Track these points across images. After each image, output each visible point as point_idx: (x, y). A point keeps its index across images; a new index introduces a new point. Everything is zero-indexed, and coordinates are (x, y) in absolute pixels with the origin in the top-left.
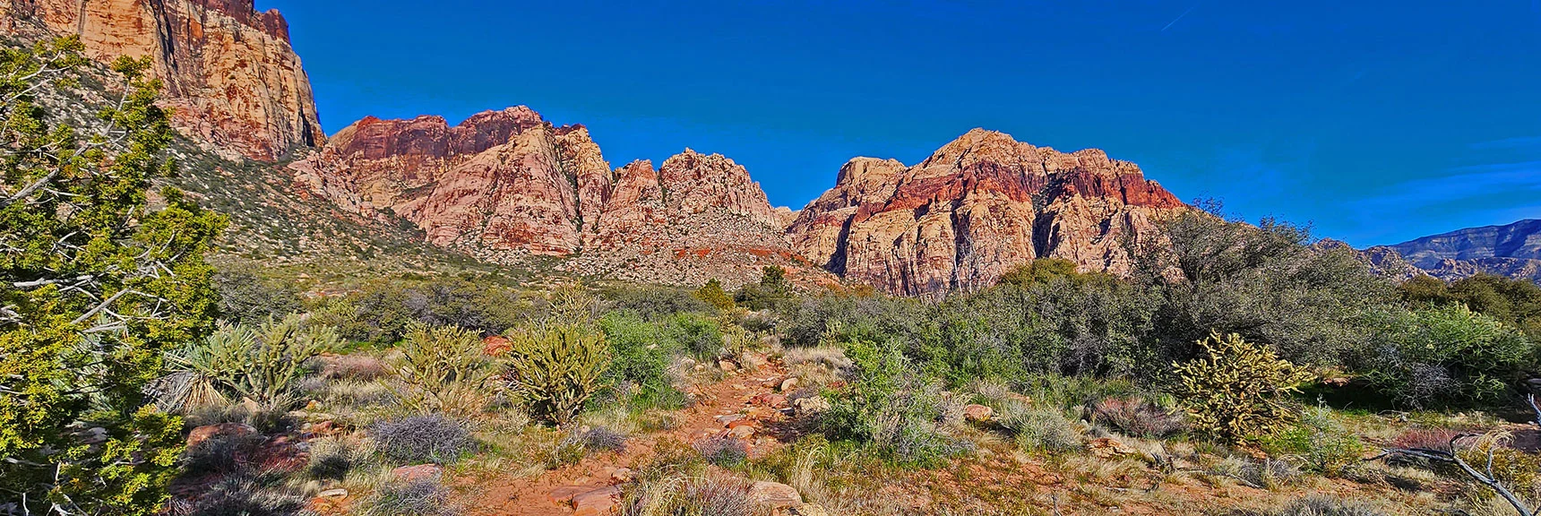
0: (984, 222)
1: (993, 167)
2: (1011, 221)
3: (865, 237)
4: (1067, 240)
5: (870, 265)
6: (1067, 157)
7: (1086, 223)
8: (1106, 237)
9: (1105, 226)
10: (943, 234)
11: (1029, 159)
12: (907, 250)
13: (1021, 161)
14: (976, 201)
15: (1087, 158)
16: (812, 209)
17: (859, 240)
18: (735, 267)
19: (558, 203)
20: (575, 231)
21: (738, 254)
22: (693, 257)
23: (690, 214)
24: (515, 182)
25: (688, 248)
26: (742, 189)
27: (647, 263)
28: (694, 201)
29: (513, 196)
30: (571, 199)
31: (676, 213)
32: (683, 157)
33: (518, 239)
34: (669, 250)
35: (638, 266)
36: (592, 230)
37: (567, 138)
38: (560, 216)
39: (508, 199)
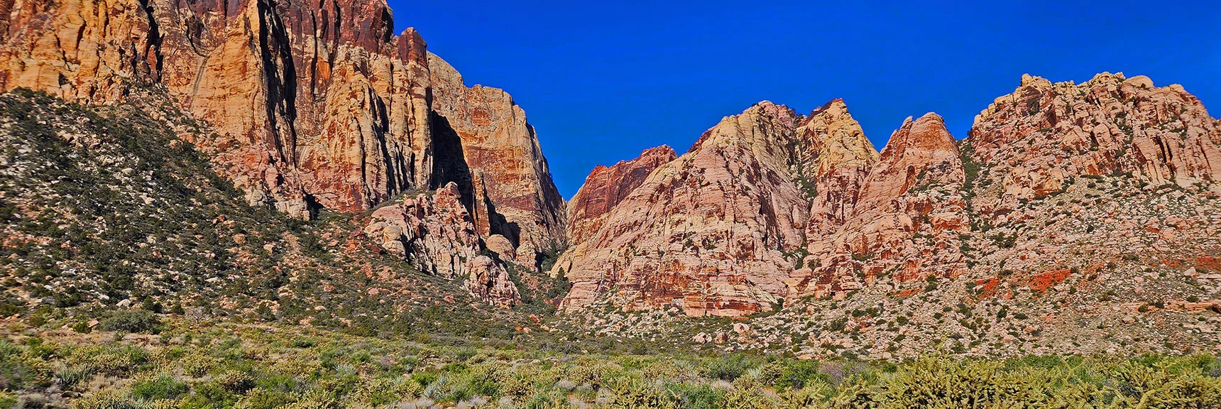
18: (1141, 310)
19: (751, 223)
20: (790, 271)
21: (1155, 276)
22: (1017, 294)
23: (1024, 201)
24: (674, 195)
25: (1008, 273)
26: (1176, 130)
27: (894, 317)
28: (1035, 171)
29: (668, 220)
30: (796, 217)
31: (991, 205)
32: (1017, 95)
33: (665, 292)
34: (961, 282)
35: (869, 325)
36: (811, 264)
37: (811, 125)
38: (751, 242)
39: (661, 225)
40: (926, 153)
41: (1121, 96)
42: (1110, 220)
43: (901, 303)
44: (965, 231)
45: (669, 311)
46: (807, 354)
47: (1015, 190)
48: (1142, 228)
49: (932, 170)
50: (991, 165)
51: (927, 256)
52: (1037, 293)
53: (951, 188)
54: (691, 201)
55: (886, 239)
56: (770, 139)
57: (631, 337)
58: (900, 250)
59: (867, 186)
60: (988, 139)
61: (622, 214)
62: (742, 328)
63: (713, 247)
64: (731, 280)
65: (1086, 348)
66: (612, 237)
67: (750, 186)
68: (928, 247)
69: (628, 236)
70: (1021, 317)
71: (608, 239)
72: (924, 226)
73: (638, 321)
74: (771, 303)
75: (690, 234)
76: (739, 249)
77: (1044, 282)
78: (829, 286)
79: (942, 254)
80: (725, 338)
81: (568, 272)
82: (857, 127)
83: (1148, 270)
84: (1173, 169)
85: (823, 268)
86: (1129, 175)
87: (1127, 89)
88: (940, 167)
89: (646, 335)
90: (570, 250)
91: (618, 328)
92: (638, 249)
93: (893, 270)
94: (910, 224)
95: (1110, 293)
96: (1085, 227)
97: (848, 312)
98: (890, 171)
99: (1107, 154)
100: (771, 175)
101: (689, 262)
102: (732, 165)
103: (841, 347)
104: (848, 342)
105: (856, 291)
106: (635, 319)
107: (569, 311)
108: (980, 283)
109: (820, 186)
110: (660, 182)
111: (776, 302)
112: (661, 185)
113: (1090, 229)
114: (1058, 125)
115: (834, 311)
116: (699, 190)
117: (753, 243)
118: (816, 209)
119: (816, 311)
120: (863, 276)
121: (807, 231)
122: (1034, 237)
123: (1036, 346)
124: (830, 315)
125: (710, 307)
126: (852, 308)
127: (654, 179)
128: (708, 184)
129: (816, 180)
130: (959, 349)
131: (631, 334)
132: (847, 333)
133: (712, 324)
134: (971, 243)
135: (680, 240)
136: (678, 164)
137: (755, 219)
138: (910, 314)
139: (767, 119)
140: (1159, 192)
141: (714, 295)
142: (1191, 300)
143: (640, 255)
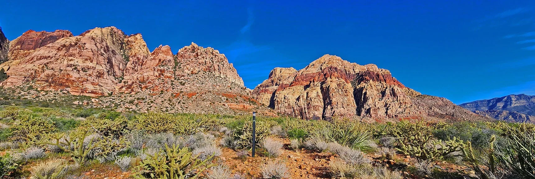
0: (336, 90)
1: (335, 69)
2: (346, 90)
3: (283, 97)
4: (371, 99)
5: (286, 109)
6: (362, 67)
7: (376, 92)
8: (384, 98)
9: (383, 93)
10: (318, 96)
11: (348, 67)
12: (302, 102)
13: (345, 67)
14: (331, 81)
15: (370, 67)
16: (259, 88)
17: (280, 98)
18: (210, 104)
19: (104, 66)
20: (117, 83)
21: (214, 96)
22: (184, 97)
23: (188, 74)
24: (70, 50)
25: (182, 92)
26: (222, 64)
27: (150, 101)
28: (192, 67)
29: (66, 58)
30: (121, 67)
31: (180, 74)
32: (190, 47)
33: (61, 85)
34: (170, 93)
35: (142, 102)
36: (125, 82)
37: (130, 39)
38: (103, 72)
39: (63, 59)
40: (165, 56)
41: (213, 54)
42: (206, 82)
43: (152, 97)
44: (173, 79)
45: (62, 92)
46: (119, 110)
47: (186, 71)
48: (213, 85)
49: (166, 61)
50: (182, 63)
51: (162, 85)
52: (188, 98)
53: (170, 67)
54: (78, 53)
55: (150, 78)
56: (114, 39)
57: (41, 100)
58: (154, 82)
59: (146, 62)
60: (182, 56)
61: (42, 51)
62: (95, 100)
63: (86, 71)
64: (93, 84)
65: (198, 112)
66: (35, 60)
67: (104, 53)
68: (162, 82)
69: (45, 61)
70: (184, 103)
71: (33, 60)
72: (162, 76)
73: (46, 94)
74: (108, 93)
75: (76, 65)
76: (97, 74)
77: (190, 95)
78: (130, 90)
79: (166, 85)
80: (88, 103)
81: (7, 71)
82: (145, 44)
83: (213, 95)
84: (220, 73)
85: (129, 84)
86: (212, 72)
87: (214, 52)
88: (168, 61)
89: (49, 100)
90: (9, 61)
91: (34, 96)
92: (49, 67)
93: (151, 87)
94: (158, 75)
95: (204, 99)
96: (201, 83)
97: (135, 98)
98: (154, 59)
99: (208, 67)
100: (113, 51)
101: (74, 75)
102: (98, 44)
103: (132, 108)
104: (134, 107)
105: (139, 92)
106: (45, 93)
107: (6, 87)
108: (175, 94)
109: (131, 59)
110: (63, 43)
111: (110, 93)
112: (64, 45)
113: (202, 84)
114: (198, 57)
115: (131, 97)
116: (82, 50)
117: (103, 73)
118: (129, 65)
119: (124, 97)
120: (141, 88)
121: (124, 72)
122: (190, 84)
123: (186, 111)
124: (130, 99)
125: (82, 92)
126: (137, 97)
127: (61, 41)
128: (87, 49)
129: (129, 56)
130: (167, 111)
131: (42, 99)
132: (134, 104)
133: (82, 98)
134: (174, 83)
135: (71, 67)
136: (73, 39)
137: (105, 65)
138: (154, 100)
139: (114, 33)
140: (217, 77)
141: (85, 88)
142: (220, 102)
143: (50, 69)
